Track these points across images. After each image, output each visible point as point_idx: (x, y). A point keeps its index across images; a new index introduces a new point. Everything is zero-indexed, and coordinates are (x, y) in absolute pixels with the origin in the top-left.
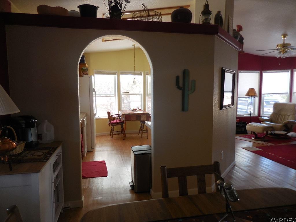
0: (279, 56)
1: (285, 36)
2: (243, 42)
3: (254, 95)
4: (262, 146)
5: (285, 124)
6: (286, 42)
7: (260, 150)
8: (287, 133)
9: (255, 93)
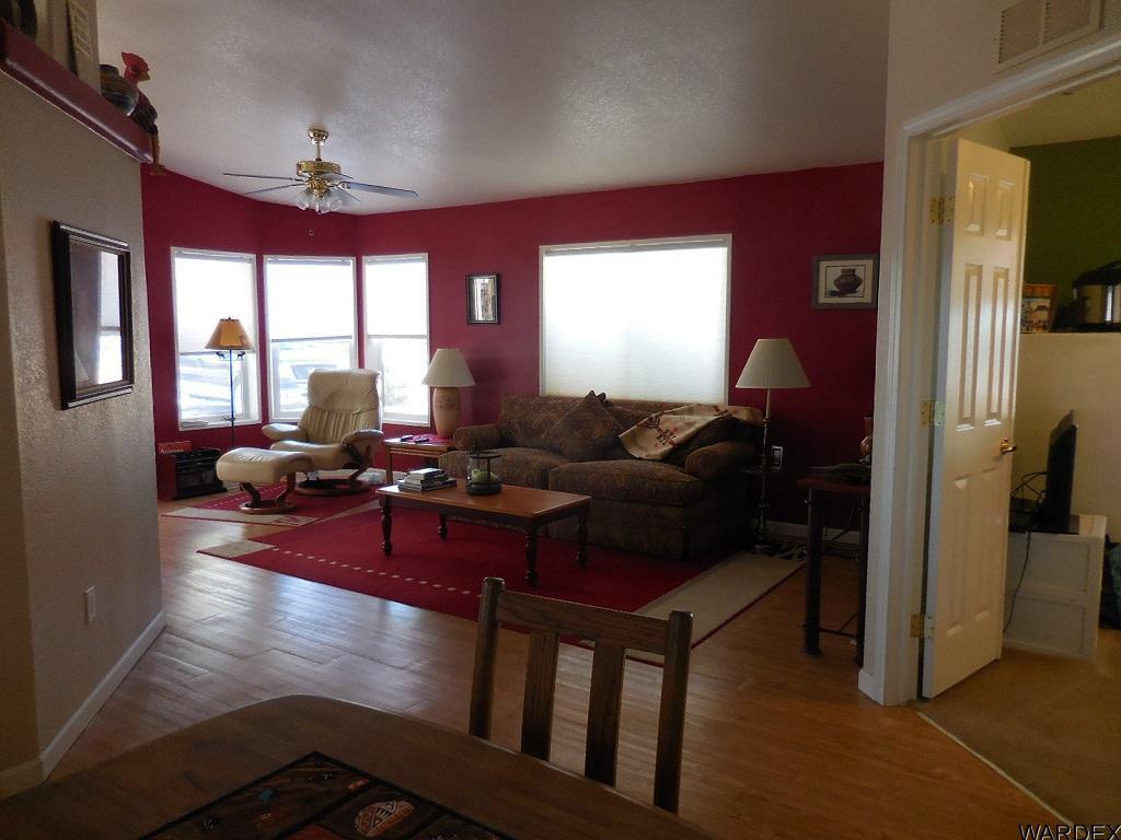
0: (307, 206)
1: (320, 134)
2: (155, 127)
3: (241, 346)
4: (276, 530)
5: (348, 444)
6: (325, 159)
7: (269, 546)
8: (356, 475)
9: (242, 337)
